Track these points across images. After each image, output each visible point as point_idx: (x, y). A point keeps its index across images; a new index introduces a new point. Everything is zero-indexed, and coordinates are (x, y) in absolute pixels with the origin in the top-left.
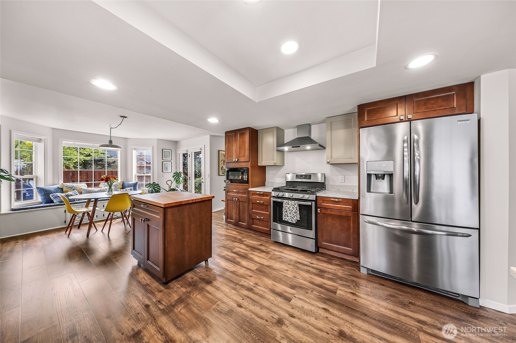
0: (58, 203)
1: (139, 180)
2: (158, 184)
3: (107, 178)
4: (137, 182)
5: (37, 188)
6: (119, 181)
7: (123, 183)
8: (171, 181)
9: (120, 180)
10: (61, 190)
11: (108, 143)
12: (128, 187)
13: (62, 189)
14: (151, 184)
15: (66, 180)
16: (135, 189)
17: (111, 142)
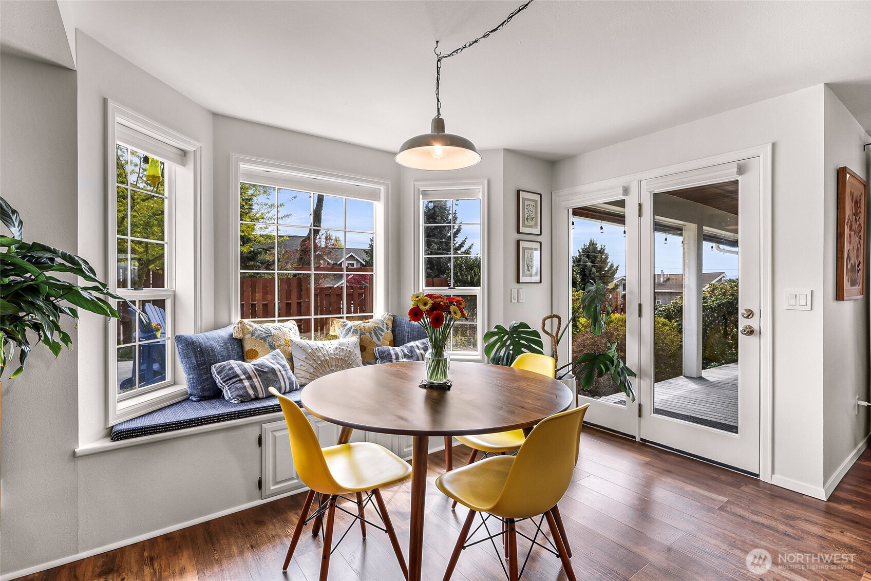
0: (237, 405)
5: (179, 339)
7: (394, 322)
10: (238, 348)
11: (427, 130)
12: (415, 339)
13: (240, 342)
14: (508, 332)
15: (249, 310)
17: (439, 124)
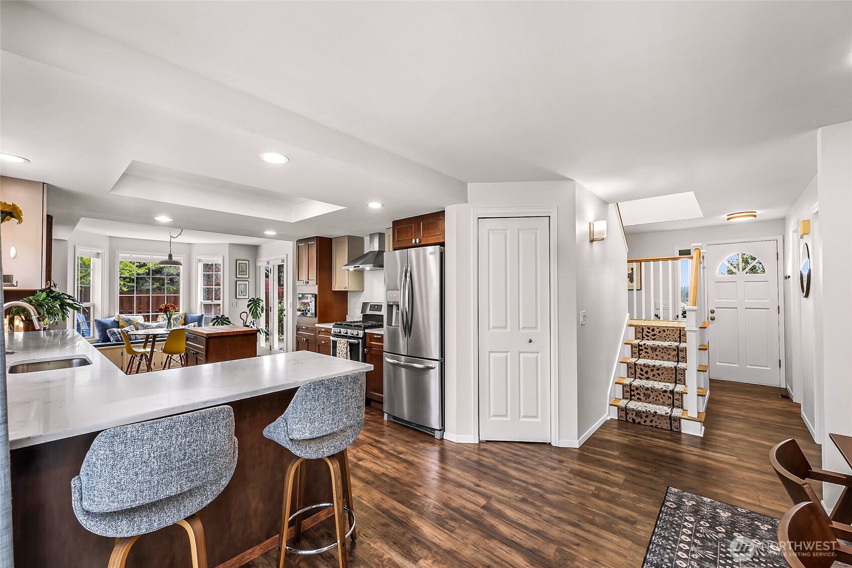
0: (114, 342)
1: (206, 312)
2: (227, 318)
3: (166, 307)
4: (203, 315)
5: (96, 320)
6: (181, 312)
7: (185, 316)
8: (247, 313)
9: (182, 310)
10: (117, 324)
11: (167, 258)
12: (191, 322)
13: (118, 322)
14: (219, 318)
15: (122, 310)
16: (200, 325)
17: (170, 256)
